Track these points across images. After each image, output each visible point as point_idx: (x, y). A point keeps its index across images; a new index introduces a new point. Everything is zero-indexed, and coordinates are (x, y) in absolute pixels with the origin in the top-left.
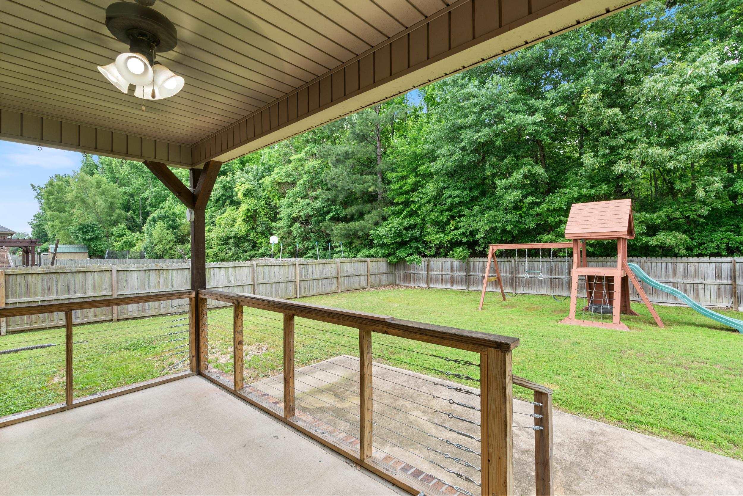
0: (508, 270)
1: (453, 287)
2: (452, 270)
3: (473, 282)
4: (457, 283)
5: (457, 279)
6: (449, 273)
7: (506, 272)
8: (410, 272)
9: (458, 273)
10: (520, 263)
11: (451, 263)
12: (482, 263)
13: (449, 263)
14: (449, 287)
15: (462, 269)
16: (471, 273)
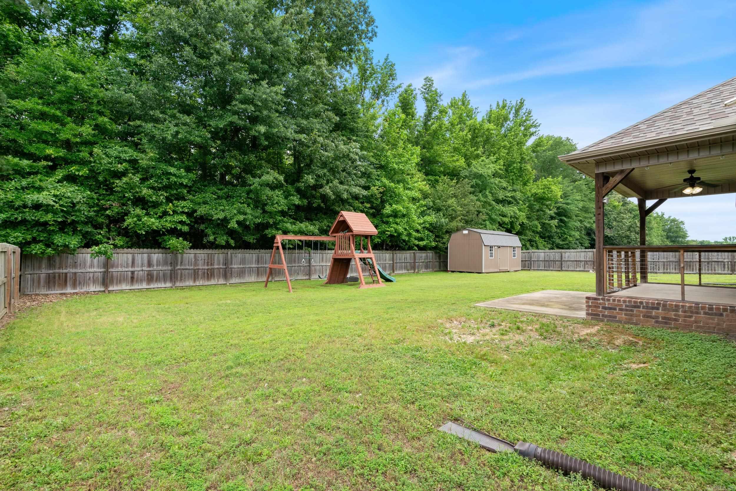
0: (221, 261)
1: (152, 286)
2: (150, 264)
3: (181, 277)
4: (158, 280)
5: (158, 275)
6: (145, 268)
7: (219, 264)
8: (64, 271)
9: (160, 268)
10: (233, 255)
11: (149, 256)
12: (193, 255)
13: (145, 256)
14: (144, 286)
15: (165, 263)
16: (179, 267)
